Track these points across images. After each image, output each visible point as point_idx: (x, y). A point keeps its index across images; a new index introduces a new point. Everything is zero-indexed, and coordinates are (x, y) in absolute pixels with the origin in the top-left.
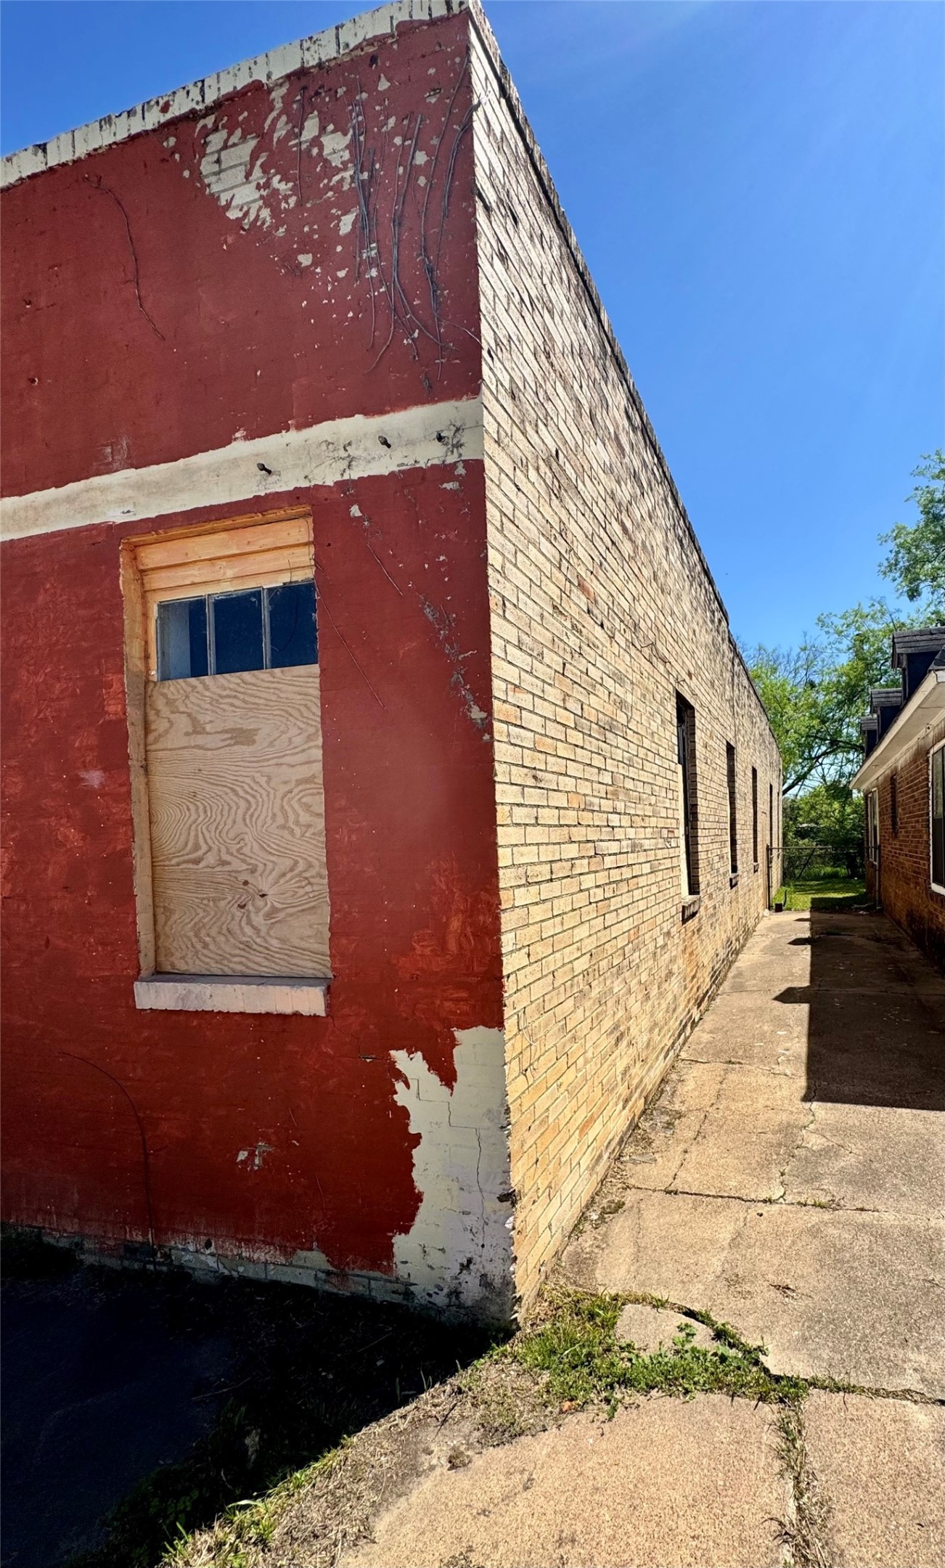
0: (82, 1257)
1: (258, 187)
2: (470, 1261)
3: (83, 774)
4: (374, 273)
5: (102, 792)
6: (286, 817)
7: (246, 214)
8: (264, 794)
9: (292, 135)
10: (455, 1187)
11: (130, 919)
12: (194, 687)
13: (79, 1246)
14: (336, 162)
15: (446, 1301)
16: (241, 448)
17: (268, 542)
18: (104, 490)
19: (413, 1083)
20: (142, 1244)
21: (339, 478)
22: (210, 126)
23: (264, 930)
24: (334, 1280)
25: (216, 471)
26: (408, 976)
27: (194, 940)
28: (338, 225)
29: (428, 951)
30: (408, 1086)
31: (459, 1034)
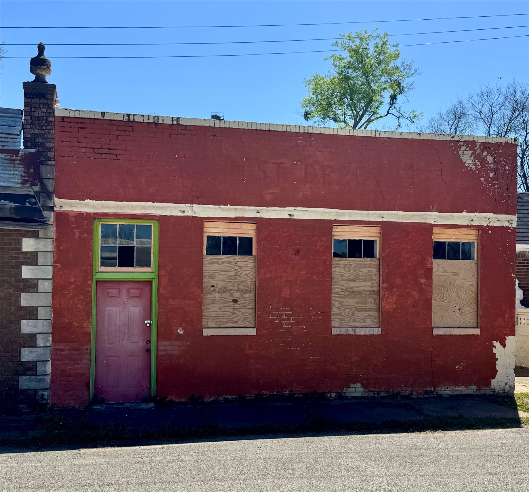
0: (412, 396)
1: (472, 161)
2: (507, 383)
3: (420, 280)
4: (497, 186)
5: (425, 284)
6: (466, 293)
7: (469, 166)
8: (461, 287)
9: (480, 153)
10: (505, 368)
11: (430, 314)
12: (444, 262)
13: (412, 394)
14: (490, 162)
15: (502, 392)
16: (465, 214)
17: (466, 233)
18: (430, 215)
19: (497, 348)
20: (430, 391)
21: (487, 225)
22: (462, 144)
23: (459, 317)
24: (478, 391)
25: (459, 217)
26: (497, 326)
27: (441, 319)
28: (489, 175)
29: (501, 321)
30: (496, 348)
31: (507, 337)
